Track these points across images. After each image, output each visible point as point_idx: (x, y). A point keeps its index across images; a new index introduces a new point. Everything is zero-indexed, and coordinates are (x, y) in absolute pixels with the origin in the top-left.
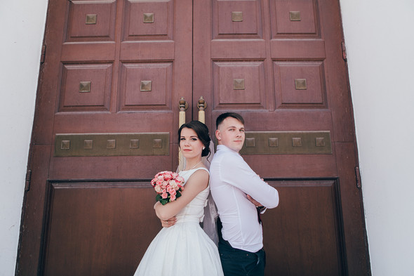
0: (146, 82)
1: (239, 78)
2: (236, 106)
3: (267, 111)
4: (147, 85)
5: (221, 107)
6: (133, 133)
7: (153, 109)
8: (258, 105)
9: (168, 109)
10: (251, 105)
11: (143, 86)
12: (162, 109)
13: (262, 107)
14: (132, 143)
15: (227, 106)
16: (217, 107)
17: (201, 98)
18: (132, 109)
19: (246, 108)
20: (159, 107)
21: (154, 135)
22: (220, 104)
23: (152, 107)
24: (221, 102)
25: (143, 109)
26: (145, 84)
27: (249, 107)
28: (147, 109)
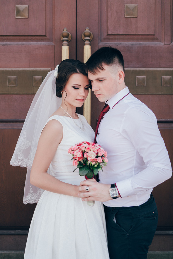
0: (22, 7)
1: (132, 3)
2: (126, 37)
3: (162, 44)
4: (23, 11)
5: (109, 39)
6: (10, 69)
7: (32, 40)
8: (151, 37)
9: (48, 40)
10: (144, 37)
11: (19, 12)
12: (42, 40)
13: (157, 39)
14: (9, 80)
15: (116, 37)
16: (104, 39)
17: (87, 30)
18: (7, 40)
19: (138, 40)
20: (38, 37)
21: (33, 71)
22: (108, 35)
23: (29, 37)
24: (110, 33)
25: (20, 40)
26: (21, 10)
27: (142, 40)
28: (24, 40)
